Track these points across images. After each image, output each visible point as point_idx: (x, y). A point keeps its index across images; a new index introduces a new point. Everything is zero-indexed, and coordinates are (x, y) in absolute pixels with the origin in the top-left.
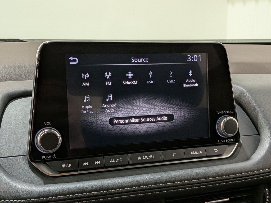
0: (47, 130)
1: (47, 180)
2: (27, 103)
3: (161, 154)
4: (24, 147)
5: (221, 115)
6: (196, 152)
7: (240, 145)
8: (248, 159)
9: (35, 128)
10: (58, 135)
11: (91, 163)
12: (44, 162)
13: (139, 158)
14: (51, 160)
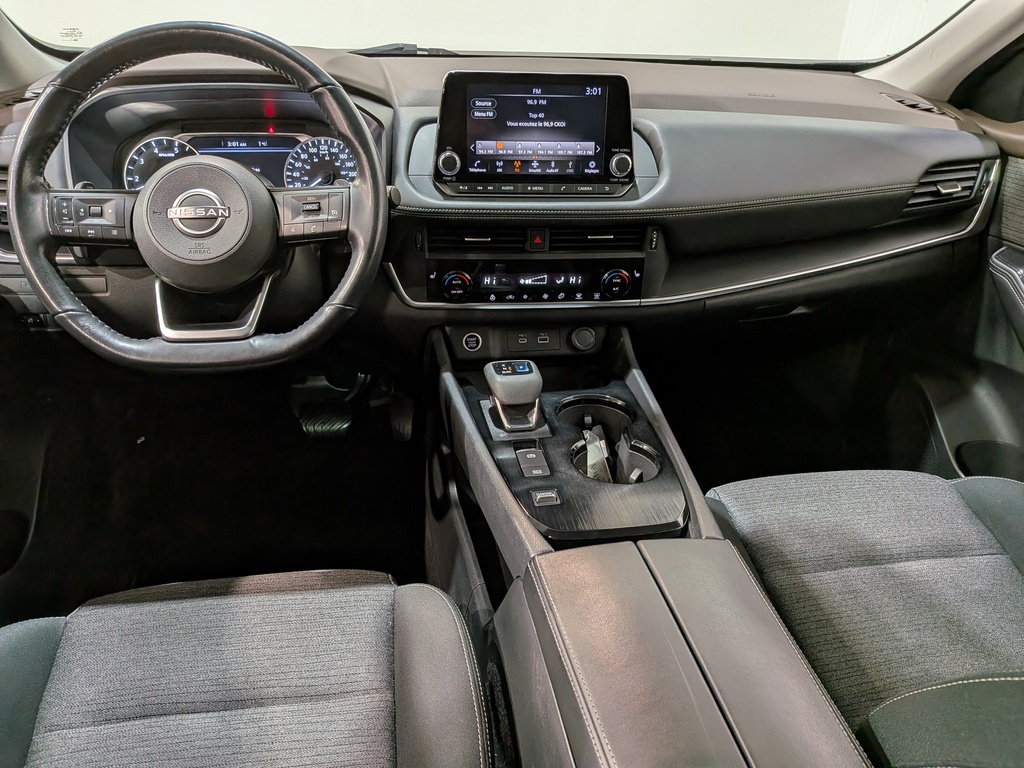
0: (448, 153)
1: (446, 197)
2: (433, 129)
3: (551, 187)
4: (430, 169)
5: (616, 153)
6: (585, 189)
7: (635, 186)
8: (638, 198)
9: (439, 151)
10: (457, 159)
11: (485, 188)
12: (445, 182)
13: (529, 188)
14: (451, 181)
